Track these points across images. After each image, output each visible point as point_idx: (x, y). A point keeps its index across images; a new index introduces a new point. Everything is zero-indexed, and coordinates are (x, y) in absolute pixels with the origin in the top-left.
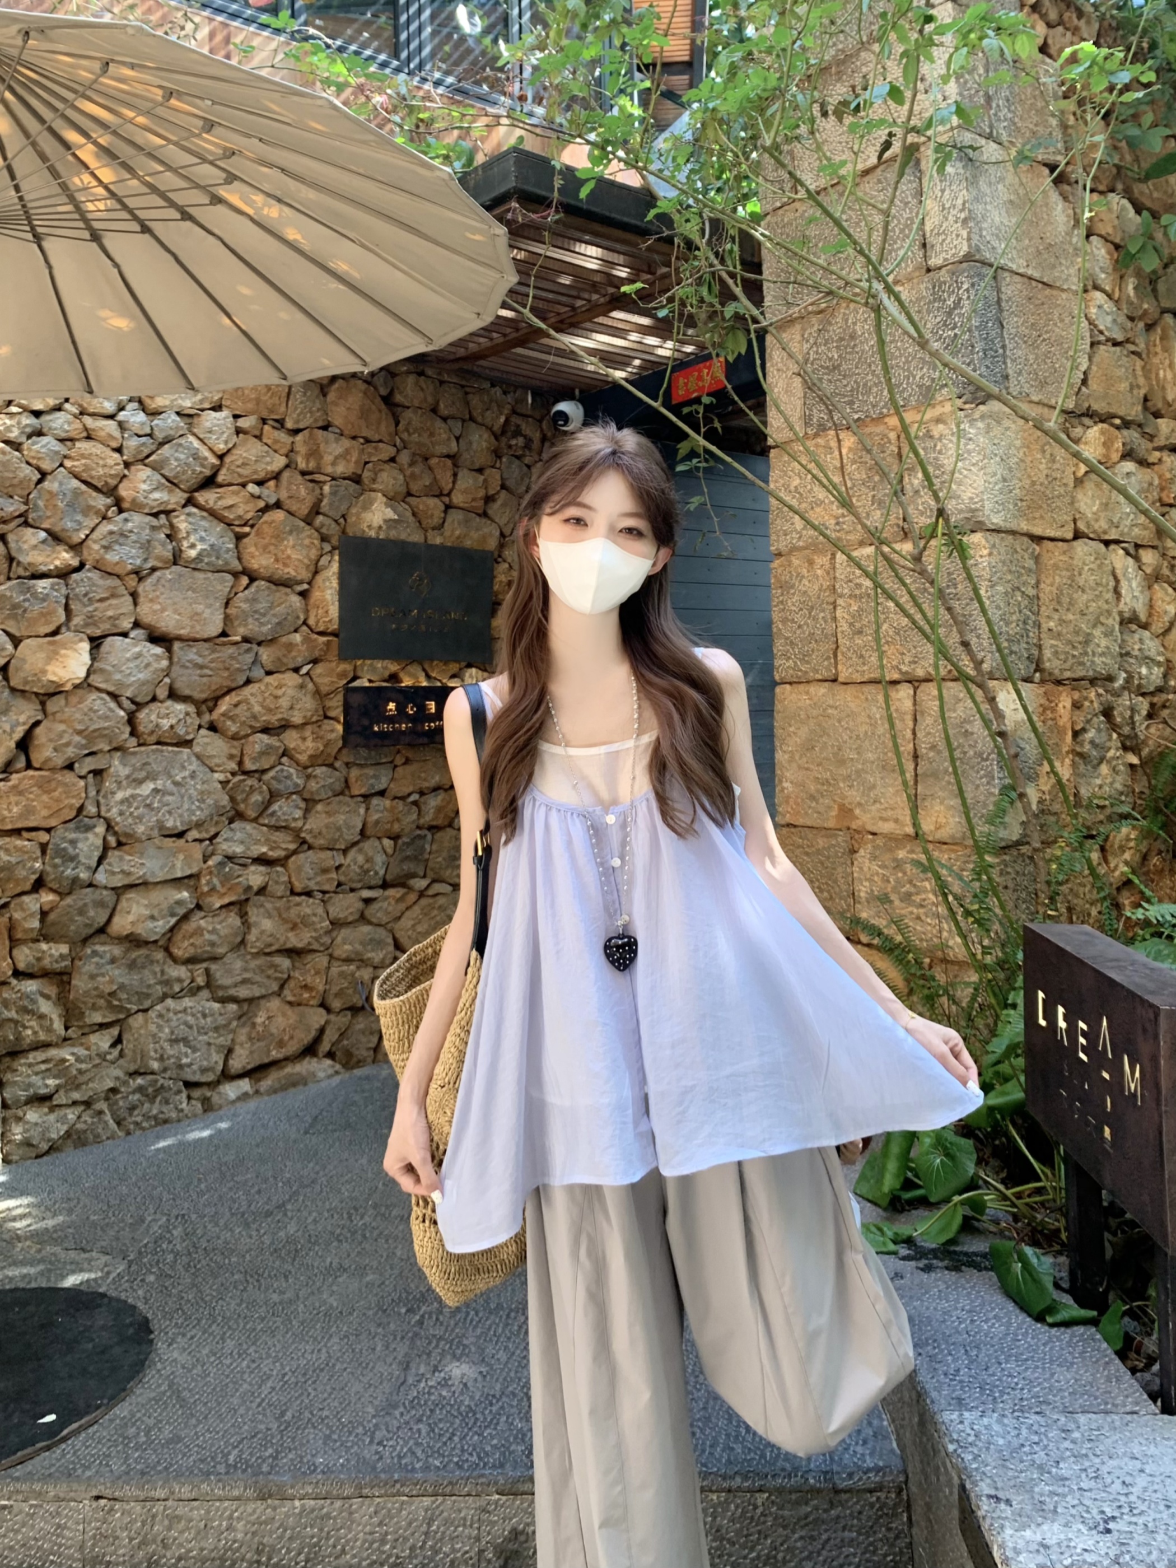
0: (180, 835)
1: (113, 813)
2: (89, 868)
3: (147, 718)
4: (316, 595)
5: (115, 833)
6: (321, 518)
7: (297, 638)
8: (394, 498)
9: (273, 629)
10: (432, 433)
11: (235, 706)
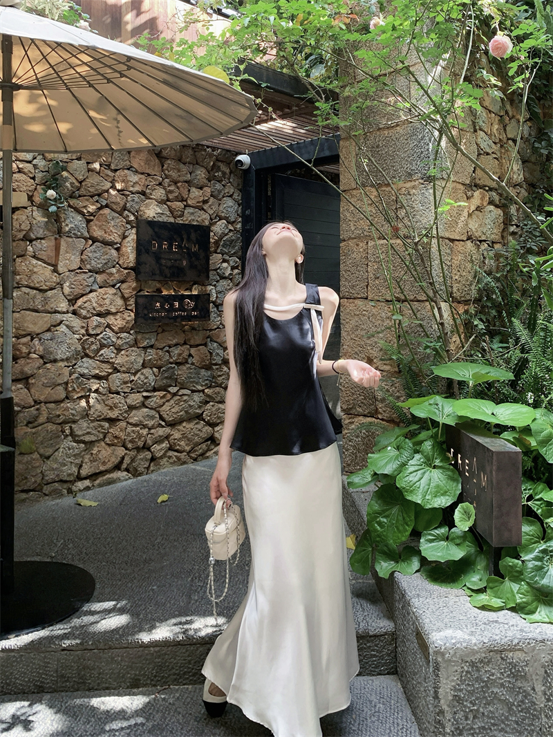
4: (123, 249)
6: (126, 212)
7: (114, 270)
8: (162, 202)
9: (103, 266)
10: (179, 171)
11: (85, 303)
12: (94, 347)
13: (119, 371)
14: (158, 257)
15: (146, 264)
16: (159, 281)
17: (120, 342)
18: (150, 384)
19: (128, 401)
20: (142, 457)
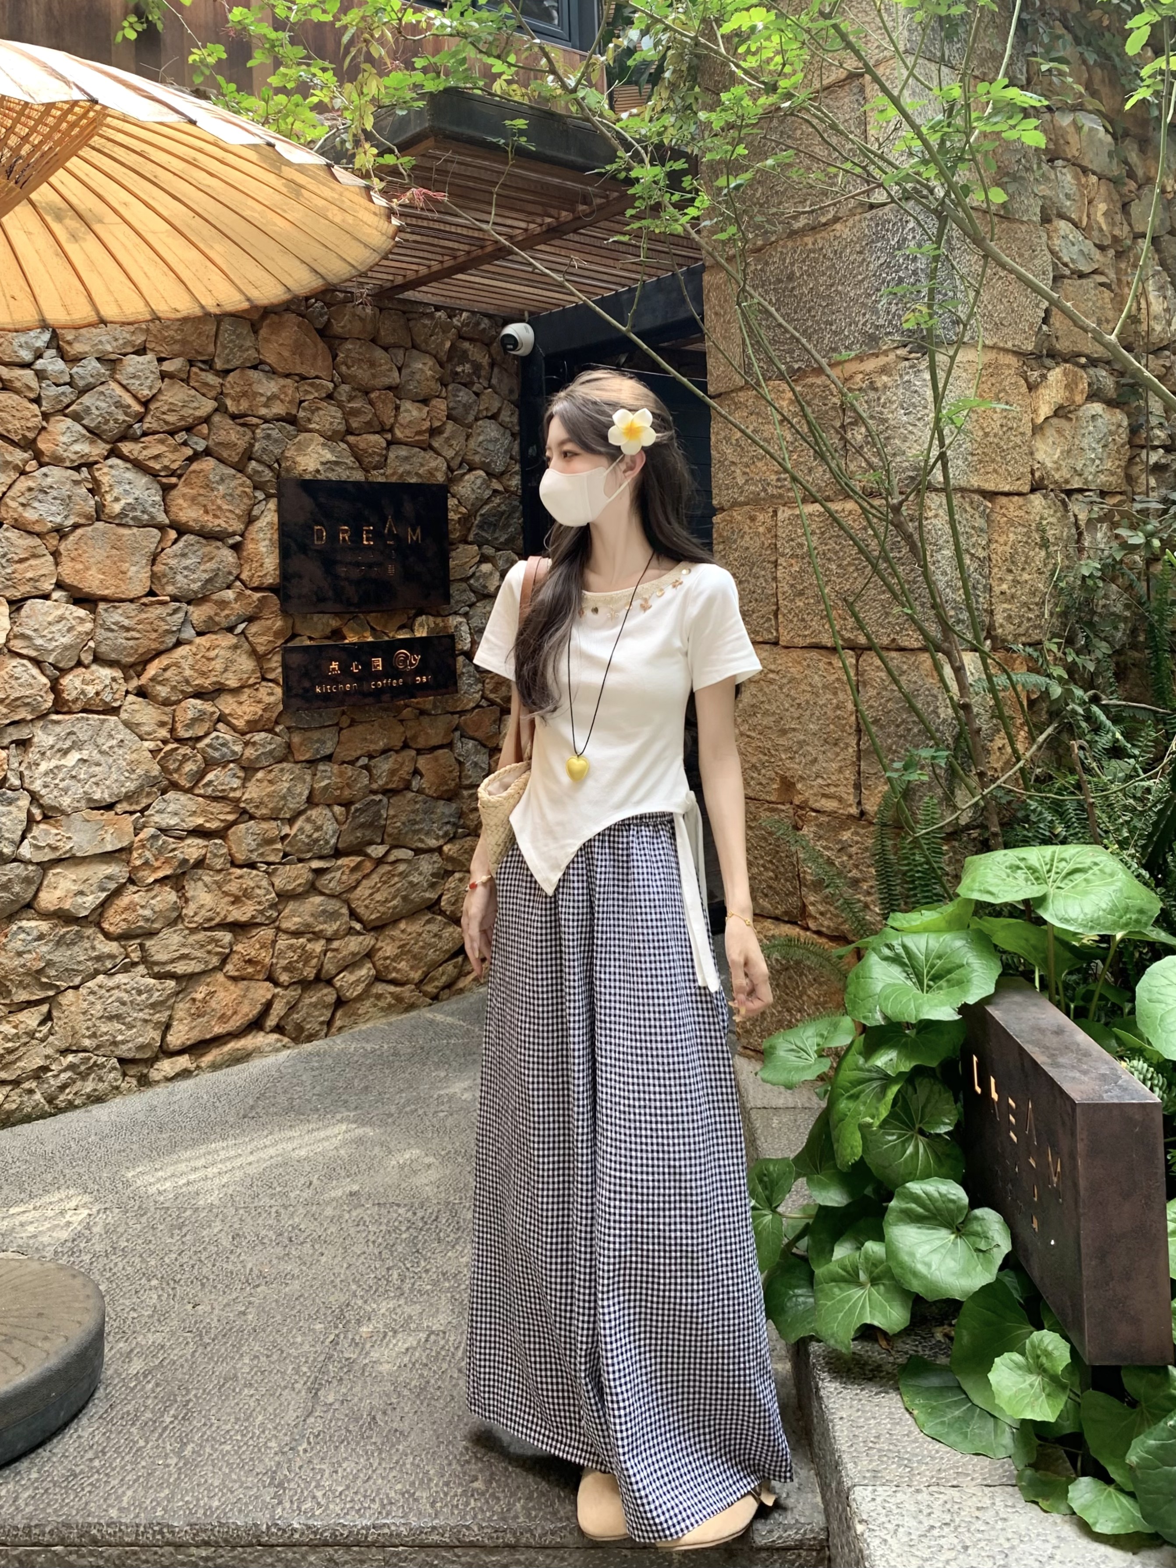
0: (110, 807)
1: (37, 786)
2: (13, 842)
3: (72, 683)
4: (250, 546)
5: (41, 806)
6: (253, 464)
7: (230, 594)
8: (331, 438)
9: (203, 586)
10: (372, 364)
11: (165, 670)
12: (189, 767)
13: (252, 817)
14: (328, 561)
15: (300, 577)
16: (336, 614)
17: (250, 752)
18: (327, 842)
19: (277, 881)
20: (314, 999)
